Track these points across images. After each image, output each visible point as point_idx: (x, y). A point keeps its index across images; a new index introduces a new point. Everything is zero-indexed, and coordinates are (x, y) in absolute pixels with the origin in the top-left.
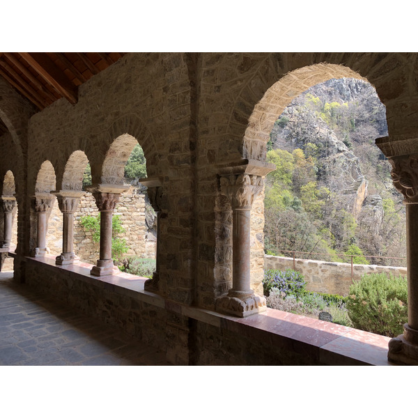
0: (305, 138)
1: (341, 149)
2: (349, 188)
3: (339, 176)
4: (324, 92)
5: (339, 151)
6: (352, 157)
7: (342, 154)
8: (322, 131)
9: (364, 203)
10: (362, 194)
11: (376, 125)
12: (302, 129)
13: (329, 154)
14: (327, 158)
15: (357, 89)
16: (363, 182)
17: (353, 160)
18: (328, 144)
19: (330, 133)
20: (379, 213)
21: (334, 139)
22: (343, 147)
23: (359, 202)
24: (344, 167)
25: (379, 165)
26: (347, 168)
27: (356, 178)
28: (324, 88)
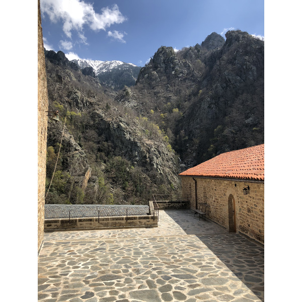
0: (55, 139)
1: (77, 148)
2: (81, 173)
3: (76, 165)
4: (67, 102)
5: (76, 150)
6: (83, 154)
7: (77, 152)
8: (66, 135)
9: (89, 181)
10: (88, 175)
11: (97, 130)
12: (53, 133)
13: (69, 151)
14: (69, 153)
15: (87, 104)
16: (89, 170)
17: (83, 156)
18: (69, 144)
19: (71, 137)
20: (96, 187)
21: (73, 141)
22: (79, 148)
23: (86, 181)
24: (78, 160)
25: (98, 155)
26: (80, 160)
27: (84, 166)
28: (66, 99)
